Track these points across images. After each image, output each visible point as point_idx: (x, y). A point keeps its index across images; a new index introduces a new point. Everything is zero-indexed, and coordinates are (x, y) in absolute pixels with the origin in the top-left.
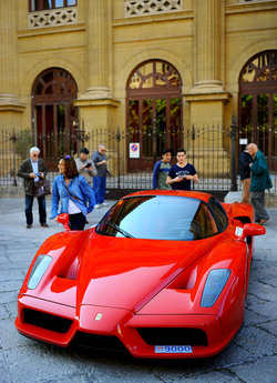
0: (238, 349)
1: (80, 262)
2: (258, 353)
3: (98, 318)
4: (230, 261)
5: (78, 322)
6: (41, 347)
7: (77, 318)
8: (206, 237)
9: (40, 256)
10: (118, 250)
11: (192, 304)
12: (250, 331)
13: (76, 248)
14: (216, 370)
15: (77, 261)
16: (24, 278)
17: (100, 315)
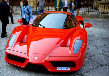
0: (83, 66)
1: (27, 36)
2: (90, 68)
3: (36, 58)
4: (80, 37)
5: (28, 59)
6: (15, 67)
7: (28, 58)
8: (70, 28)
9: (13, 35)
10: (38, 32)
11: (70, 52)
12: (86, 60)
13: (25, 31)
14: (77, 75)
15: (26, 36)
16: (7, 41)
17: (37, 57)
